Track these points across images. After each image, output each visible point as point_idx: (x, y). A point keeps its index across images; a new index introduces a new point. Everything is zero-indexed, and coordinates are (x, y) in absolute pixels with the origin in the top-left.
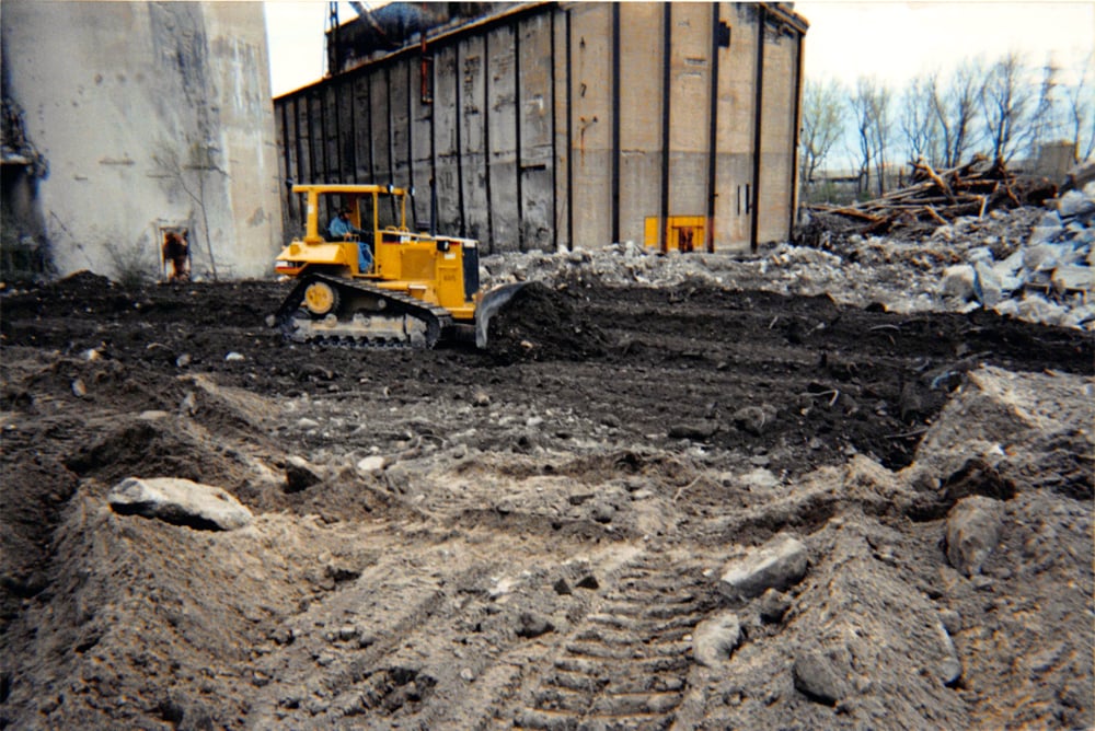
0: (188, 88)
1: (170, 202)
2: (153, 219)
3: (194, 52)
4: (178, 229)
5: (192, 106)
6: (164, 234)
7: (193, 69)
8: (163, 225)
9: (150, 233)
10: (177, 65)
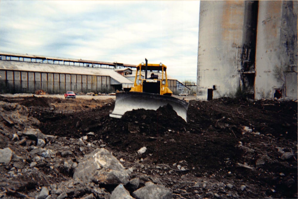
0: (288, 51)
1: (278, 81)
2: (273, 86)
3: (292, 41)
4: (279, 89)
5: (288, 56)
6: (275, 90)
7: (291, 45)
8: (275, 88)
9: (272, 90)
10: (286, 45)
